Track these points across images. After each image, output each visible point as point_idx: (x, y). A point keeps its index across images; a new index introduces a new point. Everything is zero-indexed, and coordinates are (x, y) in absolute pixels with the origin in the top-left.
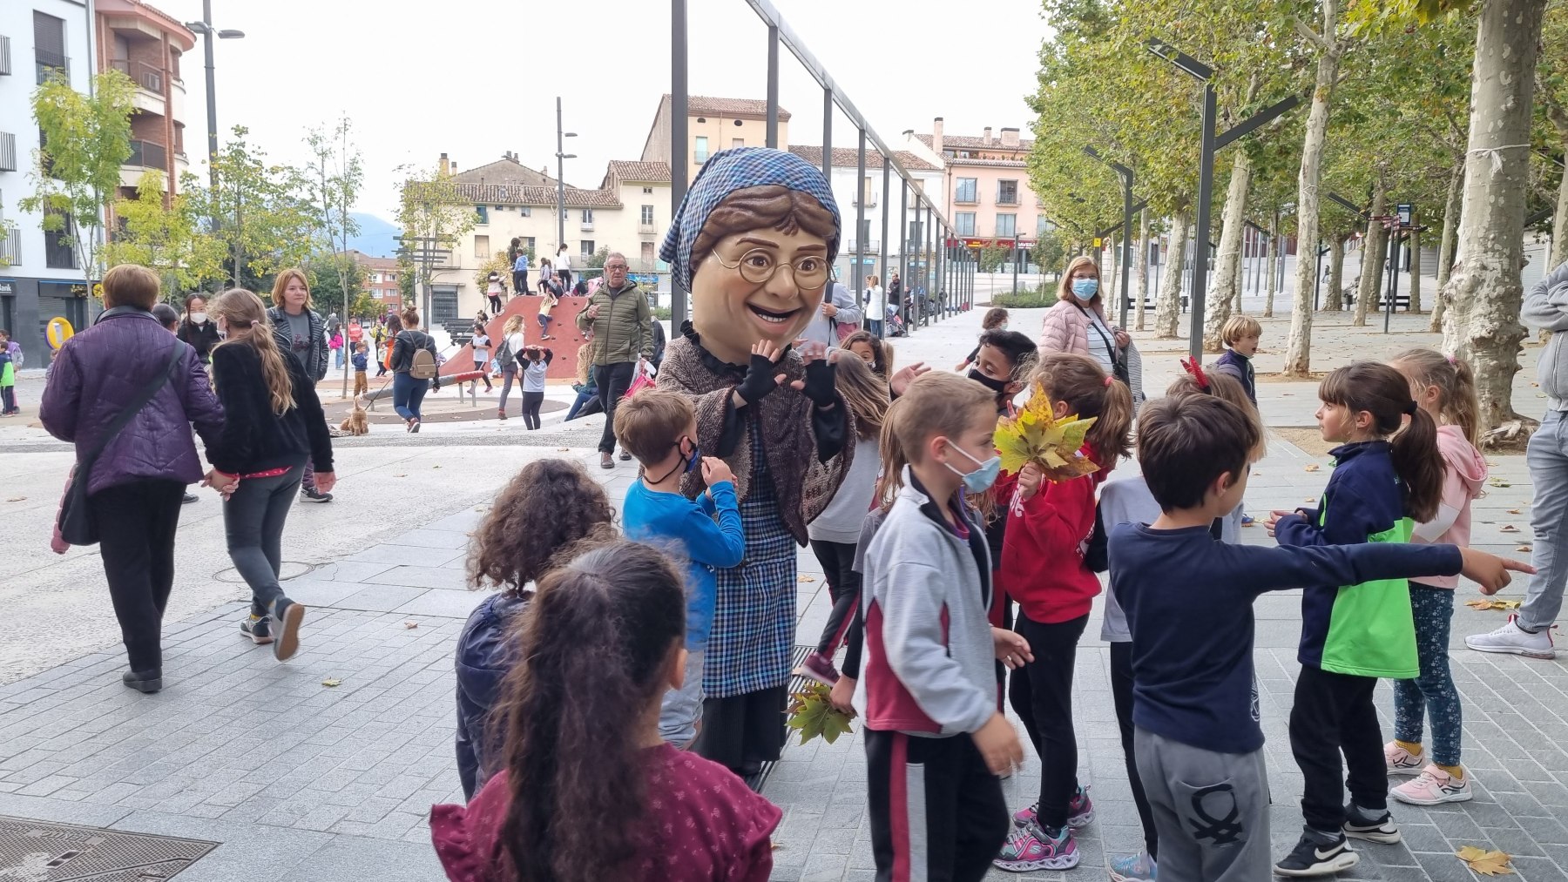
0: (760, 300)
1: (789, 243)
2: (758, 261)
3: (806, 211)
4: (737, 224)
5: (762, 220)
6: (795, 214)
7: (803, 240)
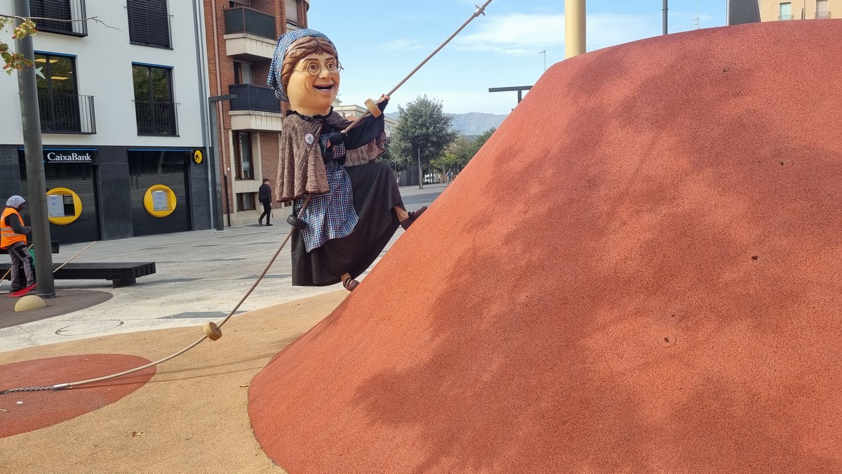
0: (319, 83)
1: (322, 58)
2: (313, 67)
3: (324, 44)
4: (301, 54)
5: (309, 50)
6: (320, 47)
7: (326, 56)
